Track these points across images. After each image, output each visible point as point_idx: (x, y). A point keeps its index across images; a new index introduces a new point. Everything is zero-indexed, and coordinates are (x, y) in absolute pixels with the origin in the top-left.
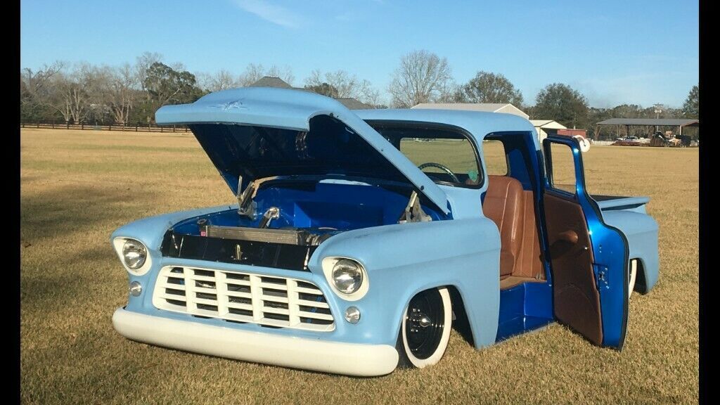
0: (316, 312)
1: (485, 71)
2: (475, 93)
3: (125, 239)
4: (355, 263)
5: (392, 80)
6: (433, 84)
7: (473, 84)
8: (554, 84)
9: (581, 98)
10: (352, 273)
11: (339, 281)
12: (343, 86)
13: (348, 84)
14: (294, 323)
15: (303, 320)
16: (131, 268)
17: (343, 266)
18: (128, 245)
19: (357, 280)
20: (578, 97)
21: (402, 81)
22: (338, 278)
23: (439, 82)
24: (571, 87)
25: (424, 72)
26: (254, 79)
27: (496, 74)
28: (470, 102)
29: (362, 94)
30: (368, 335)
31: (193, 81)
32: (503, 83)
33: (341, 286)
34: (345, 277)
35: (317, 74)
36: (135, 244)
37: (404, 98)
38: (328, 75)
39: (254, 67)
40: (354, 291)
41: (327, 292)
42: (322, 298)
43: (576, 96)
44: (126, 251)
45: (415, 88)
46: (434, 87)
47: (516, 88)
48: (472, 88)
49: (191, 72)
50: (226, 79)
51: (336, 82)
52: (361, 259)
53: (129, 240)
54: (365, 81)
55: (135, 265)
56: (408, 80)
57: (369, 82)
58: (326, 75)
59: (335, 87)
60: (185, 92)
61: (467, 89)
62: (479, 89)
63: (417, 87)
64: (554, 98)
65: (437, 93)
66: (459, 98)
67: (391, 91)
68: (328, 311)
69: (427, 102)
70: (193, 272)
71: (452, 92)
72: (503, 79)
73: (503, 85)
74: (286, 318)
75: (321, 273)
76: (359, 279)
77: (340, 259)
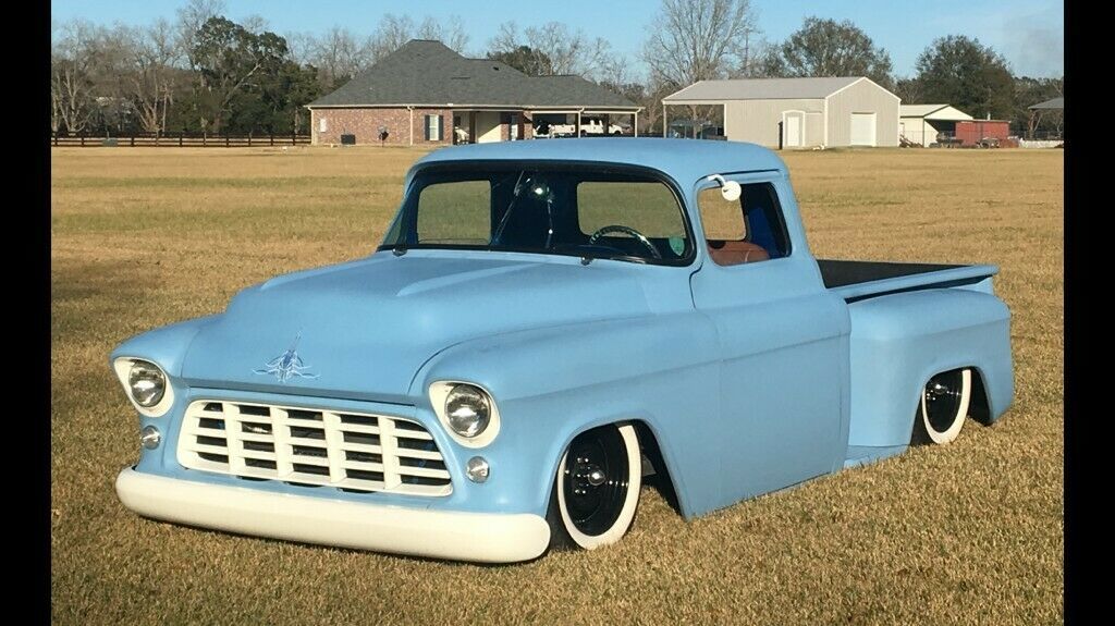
0: (425, 466)
1: (819, 17)
2: (803, 58)
3: (132, 361)
4: (478, 390)
5: (648, 37)
6: (725, 43)
7: (797, 40)
8: (950, 38)
9: (999, 62)
10: (475, 405)
11: (455, 418)
12: (559, 51)
13: (568, 46)
14: (392, 484)
15: (406, 479)
16: (142, 406)
17: (459, 395)
18: (137, 370)
19: (483, 417)
20: (994, 61)
21: (667, 38)
22: (454, 414)
23: (735, 39)
24: (981, 42)
25: (707, 22)
26: (394, 43)
27: (839, 22)
28: (793, 76)
29: (594, 64)
30: (503, 500)
31: (283, 48)
32: (852, 37)
33: (459, 426)
34: (465, 412)
35: (510, 32)
36: (147, 369)
37: (672, 71)
38: (531, 32)
39: (393, 22)
40: (476, 435)
41: (438, 433)
42: (431, 445)
43: (989, 59)
44: (135, 379)
45: (692, 52)
46: (726, 49)
47: (877, 45)
48: (795, 49)
49: (279, 34)
50: (343, 44)
51: (546, 43)
52: (486, 384)
53: (138, 362)
54: (599, 40)
55: (148, 401)
56: (678, 37)
57: (607, 43)
58: (526, 32)
59: (545, 52)
60: (269, 71)
61: (788, 51)
62: (810, 51)
63: (694, 49)
64: (949, 63)
65: (734, 61)
66: (773, 69)
67: (648, 59)
68: (440, 465)
69: (715, 76)
70: (238, 409)
71: (762, 56)
72: (854, 30)
73: (853, 41)
74: (379, 476)
75: (428, 406)
76: (486, 415)
77: (456, 385)
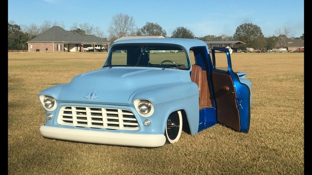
0: (130, 122)
1: (149, 22)
2: (146, 31)
3: (44, 96)
4: (148, 101)
5: (109, 27)
6: (127, 28)
7: (144, 28)
8: (180, 27)
9: (191, 33)
10: (147, 106)
11: (142, 109)
12: (87, 30)
13: (90, 28)
14: (121, 127)
15: (125, 126)
16: (47, 108)
17: (143, 103)
18: (46, 99)
19: (149, 108)
20: (190, 32)
21: (114, 27)
23: (130, 27)
24: (187, 28)
25: (123, 23)
26: (47, 27)
27: (154, 23)
28: (144, 36)
29: (96, 33)
30: (153, 131)
31: (19, 29)
32: (158, 27)
33: (142, 111)
34: (144, 107)
35: (75, 25)
36: (49, 98)
37: (116, 35)
38: (80, 25)
39: (47, 22)
40: (148, 113)
41: (136, 113)
42: (134, 117)
43: (189, 32)
44: (45, 101)
45: (120, 30)
46: (128, 29)
47: (163, 29)
48: (144, 29)
49: (18, 25)
50: (34, 28)
51: (84, 28)
53: (46, 96)
54: (97, 27)
55: (50, 107)
56: (116, 27)
57: (99, 28)
58: (79, 25)
59: (84, 30)
60: (16, 34)
61: (142, 30)
62: (148, 30)
63: (120, 29)
64: (180, 33)
65: (129, 32)
66: (139, 34)
67: (109, 32)
68: (136, 122)
69: (125, 36)
70: (75, 108)
71: (136, 31)
72: (158, 25)
73: (158, 28)
74: (118, 125)
75: (134, 107)
76: (150, 108)
77: (141, 100)
